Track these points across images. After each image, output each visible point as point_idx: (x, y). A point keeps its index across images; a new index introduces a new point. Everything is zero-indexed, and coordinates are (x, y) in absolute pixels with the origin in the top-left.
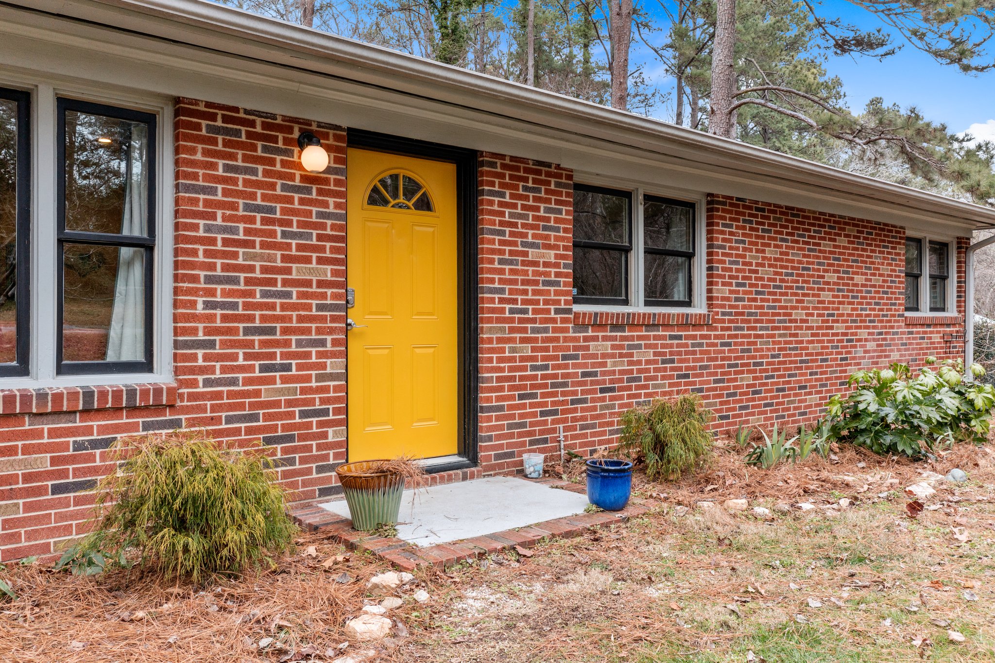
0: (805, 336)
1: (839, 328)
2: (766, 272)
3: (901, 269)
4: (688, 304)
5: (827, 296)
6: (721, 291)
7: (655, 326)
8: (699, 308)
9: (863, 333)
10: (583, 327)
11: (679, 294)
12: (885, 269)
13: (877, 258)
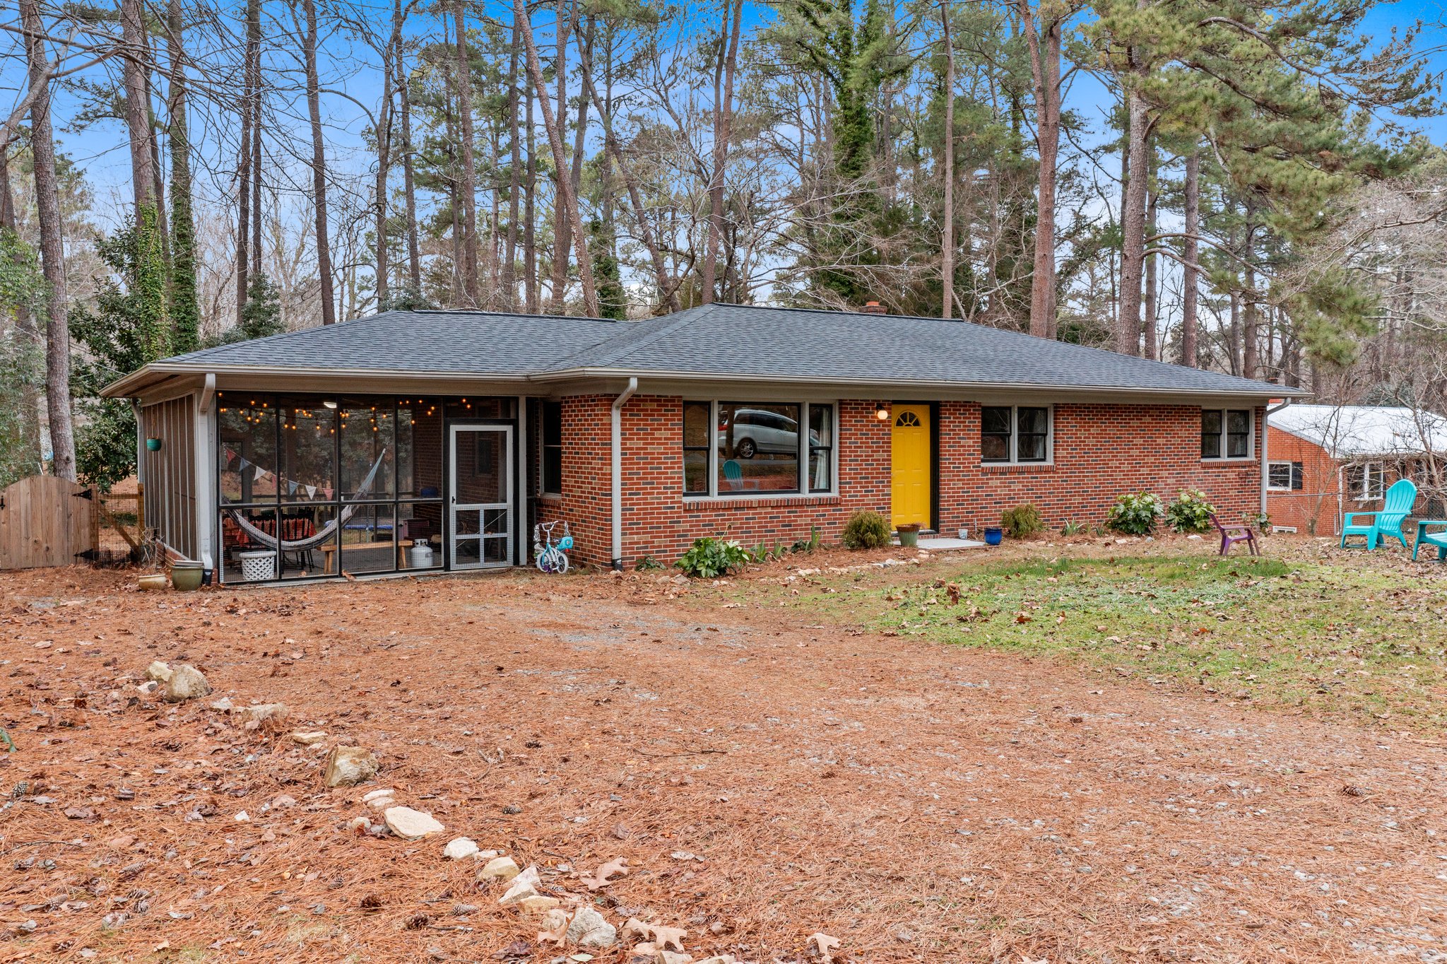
0: (1120, 476)
1: (1145, 471)
2: (1092, 441)
3: (1197, 433)
4: (1044, 460)
5: (1135, 452)
6: (1061, 453)
7: (1023, 473)
8: (1050, 462)
9: (1165, 473)
10: (986, 474)
11: (1039, 455)
12: (1183, 433)
13: (1176, 427)
